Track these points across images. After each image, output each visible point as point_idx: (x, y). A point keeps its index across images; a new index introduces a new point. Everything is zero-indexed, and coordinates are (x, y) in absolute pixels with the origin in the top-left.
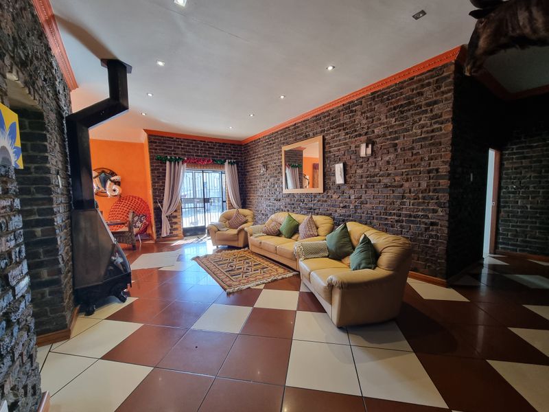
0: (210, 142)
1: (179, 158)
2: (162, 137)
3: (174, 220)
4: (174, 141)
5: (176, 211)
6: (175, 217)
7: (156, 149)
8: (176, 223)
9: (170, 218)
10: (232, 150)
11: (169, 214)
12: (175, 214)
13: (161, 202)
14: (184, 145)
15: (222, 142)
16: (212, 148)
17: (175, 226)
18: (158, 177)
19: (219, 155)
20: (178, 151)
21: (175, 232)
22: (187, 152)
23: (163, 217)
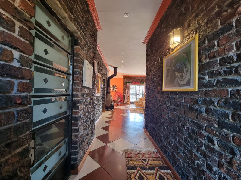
1: (130, 82)
3: (128, 99)
4: (129, 78)
5: (129, 96)
6: (128, 98)
7: (125, 80)
9: (127, 98)
13: (125, 94)
14: (132, 79)
15: (143, 77)
16: (140, 79)
17: (128, 101)
18: (125, 87)
19: (142, 81)
20: (130, 80)
21: (128, 102)
23: (125, 98)
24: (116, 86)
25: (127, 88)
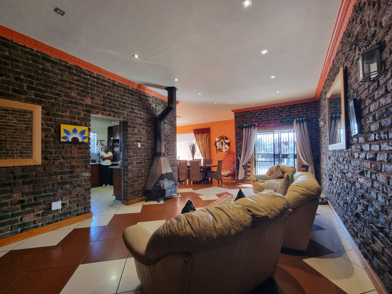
0: (280, 107)
1: (251, 125)
2: (243, 112)
3: (248, 169)
4: (251, 113)
5: (249, 162)
6: (249, 167)
7: (239, 121)
8: (249, 171)
9: (245, 167)
10: (303, 109)
11: (244, 164)
12: (249, 165)
13: (240, 156)
14: (258, 115)
15: (292, 104)
16: (282, 112)
17: (249, 174)
18: (239, 137)
19: (289, 116)
20: (253, 120)
21: (248, 178)
22: (259, 119)
23: (241, 165)
24: (227, 139)
25: (244, 141)
